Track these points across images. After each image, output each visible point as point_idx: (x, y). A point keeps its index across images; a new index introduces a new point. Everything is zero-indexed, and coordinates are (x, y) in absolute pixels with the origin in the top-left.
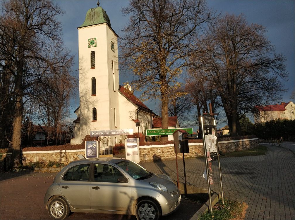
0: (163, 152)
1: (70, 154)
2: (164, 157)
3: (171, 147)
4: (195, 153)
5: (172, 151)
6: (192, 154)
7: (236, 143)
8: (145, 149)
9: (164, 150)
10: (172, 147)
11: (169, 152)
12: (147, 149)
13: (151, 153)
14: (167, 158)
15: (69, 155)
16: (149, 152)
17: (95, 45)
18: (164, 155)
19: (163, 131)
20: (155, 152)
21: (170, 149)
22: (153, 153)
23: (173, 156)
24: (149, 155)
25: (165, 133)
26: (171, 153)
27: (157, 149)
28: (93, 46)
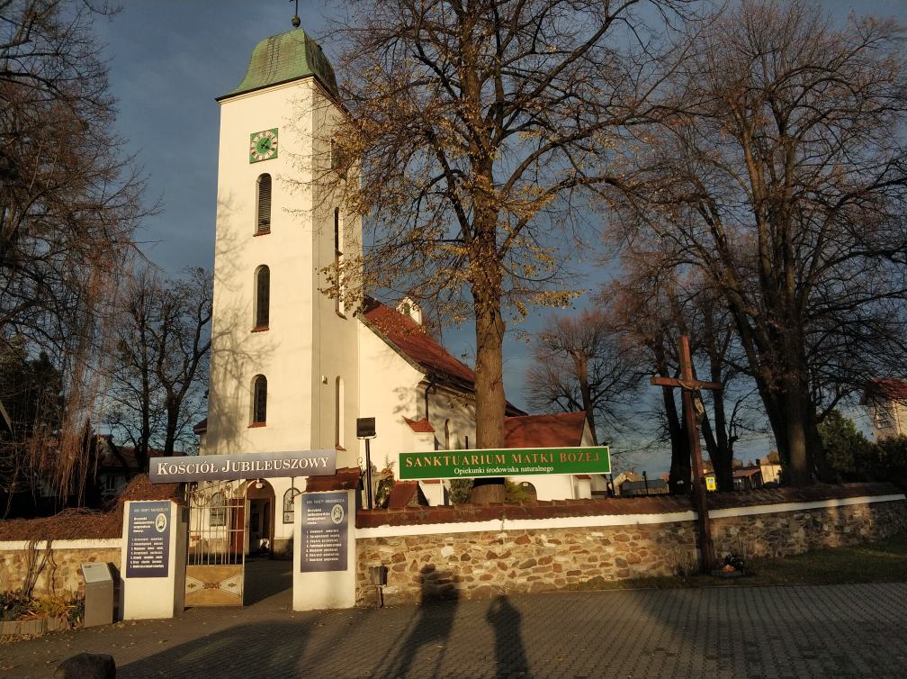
0: (465, 558)
1: (67, 557)
2: (471, 579)
3: (504, 535)
4: (618, 561)
5: (508, 555)
6: (602, 565)
7: (808, 517)
8: (381, 541)
9: (473, 546)
10: (506, 531)
11: (491, 556)
12: (392, 543)
13: (409, 561)
14: (486, 584)
15: (64, 563)
16: (399, 558)
17: (271, 153)
18: (469, 570)
19: (474, 460)
20: (428, 558)
21: (501, 542)
22: (418, 561)
23: (513, 575)
24: (401, 569)
25: (485, 466)
26: (503, 561)
27: (438, 541)
28: (267, 156)
